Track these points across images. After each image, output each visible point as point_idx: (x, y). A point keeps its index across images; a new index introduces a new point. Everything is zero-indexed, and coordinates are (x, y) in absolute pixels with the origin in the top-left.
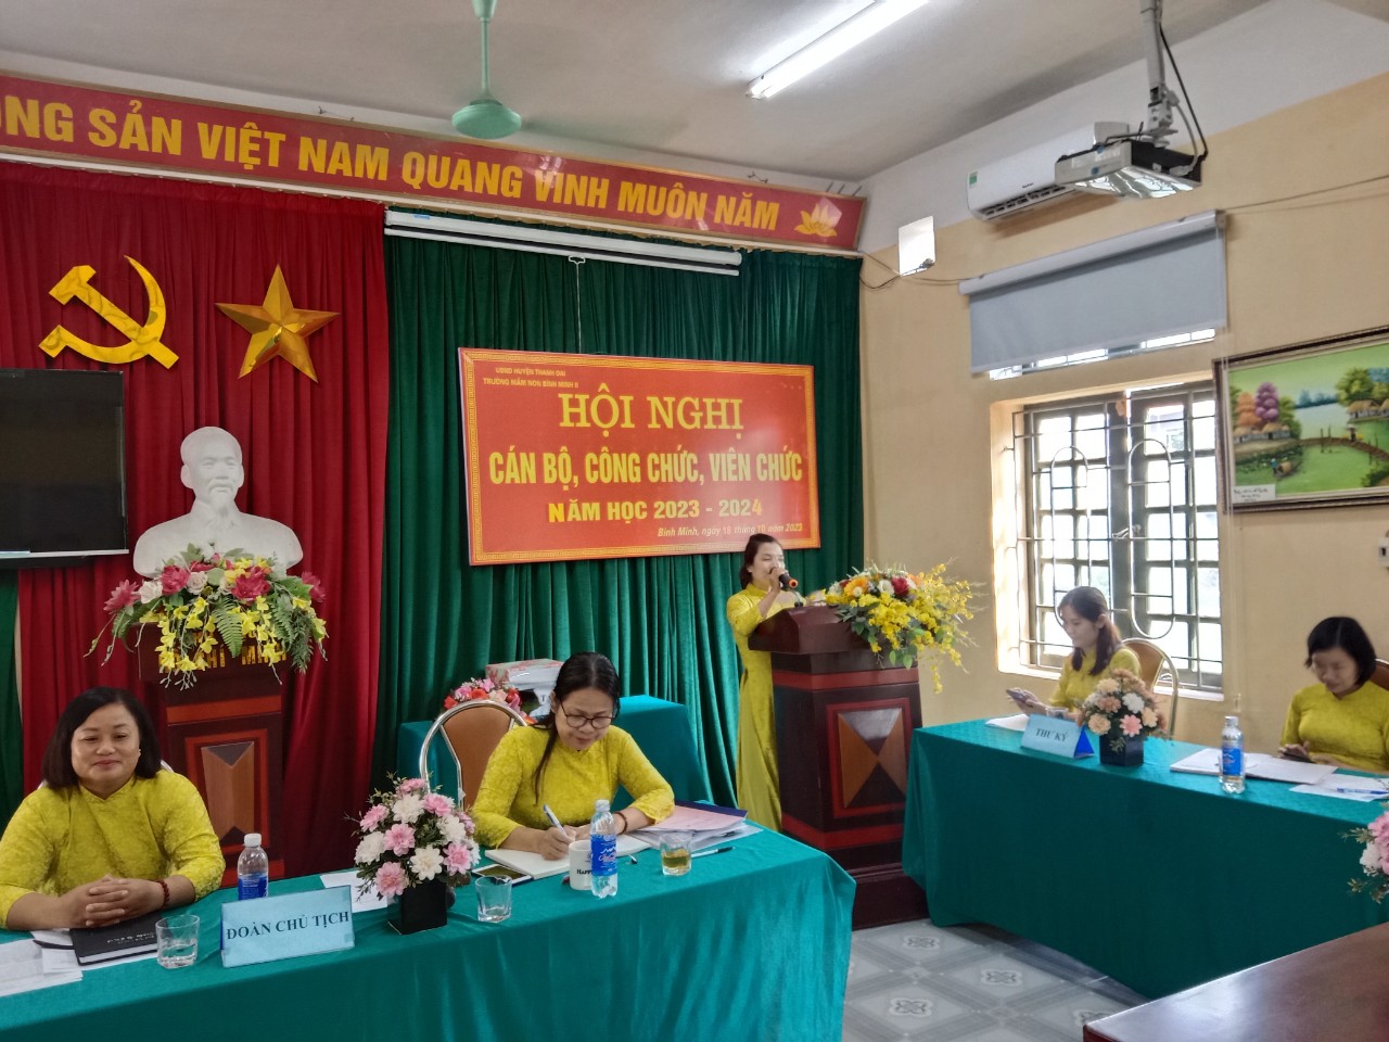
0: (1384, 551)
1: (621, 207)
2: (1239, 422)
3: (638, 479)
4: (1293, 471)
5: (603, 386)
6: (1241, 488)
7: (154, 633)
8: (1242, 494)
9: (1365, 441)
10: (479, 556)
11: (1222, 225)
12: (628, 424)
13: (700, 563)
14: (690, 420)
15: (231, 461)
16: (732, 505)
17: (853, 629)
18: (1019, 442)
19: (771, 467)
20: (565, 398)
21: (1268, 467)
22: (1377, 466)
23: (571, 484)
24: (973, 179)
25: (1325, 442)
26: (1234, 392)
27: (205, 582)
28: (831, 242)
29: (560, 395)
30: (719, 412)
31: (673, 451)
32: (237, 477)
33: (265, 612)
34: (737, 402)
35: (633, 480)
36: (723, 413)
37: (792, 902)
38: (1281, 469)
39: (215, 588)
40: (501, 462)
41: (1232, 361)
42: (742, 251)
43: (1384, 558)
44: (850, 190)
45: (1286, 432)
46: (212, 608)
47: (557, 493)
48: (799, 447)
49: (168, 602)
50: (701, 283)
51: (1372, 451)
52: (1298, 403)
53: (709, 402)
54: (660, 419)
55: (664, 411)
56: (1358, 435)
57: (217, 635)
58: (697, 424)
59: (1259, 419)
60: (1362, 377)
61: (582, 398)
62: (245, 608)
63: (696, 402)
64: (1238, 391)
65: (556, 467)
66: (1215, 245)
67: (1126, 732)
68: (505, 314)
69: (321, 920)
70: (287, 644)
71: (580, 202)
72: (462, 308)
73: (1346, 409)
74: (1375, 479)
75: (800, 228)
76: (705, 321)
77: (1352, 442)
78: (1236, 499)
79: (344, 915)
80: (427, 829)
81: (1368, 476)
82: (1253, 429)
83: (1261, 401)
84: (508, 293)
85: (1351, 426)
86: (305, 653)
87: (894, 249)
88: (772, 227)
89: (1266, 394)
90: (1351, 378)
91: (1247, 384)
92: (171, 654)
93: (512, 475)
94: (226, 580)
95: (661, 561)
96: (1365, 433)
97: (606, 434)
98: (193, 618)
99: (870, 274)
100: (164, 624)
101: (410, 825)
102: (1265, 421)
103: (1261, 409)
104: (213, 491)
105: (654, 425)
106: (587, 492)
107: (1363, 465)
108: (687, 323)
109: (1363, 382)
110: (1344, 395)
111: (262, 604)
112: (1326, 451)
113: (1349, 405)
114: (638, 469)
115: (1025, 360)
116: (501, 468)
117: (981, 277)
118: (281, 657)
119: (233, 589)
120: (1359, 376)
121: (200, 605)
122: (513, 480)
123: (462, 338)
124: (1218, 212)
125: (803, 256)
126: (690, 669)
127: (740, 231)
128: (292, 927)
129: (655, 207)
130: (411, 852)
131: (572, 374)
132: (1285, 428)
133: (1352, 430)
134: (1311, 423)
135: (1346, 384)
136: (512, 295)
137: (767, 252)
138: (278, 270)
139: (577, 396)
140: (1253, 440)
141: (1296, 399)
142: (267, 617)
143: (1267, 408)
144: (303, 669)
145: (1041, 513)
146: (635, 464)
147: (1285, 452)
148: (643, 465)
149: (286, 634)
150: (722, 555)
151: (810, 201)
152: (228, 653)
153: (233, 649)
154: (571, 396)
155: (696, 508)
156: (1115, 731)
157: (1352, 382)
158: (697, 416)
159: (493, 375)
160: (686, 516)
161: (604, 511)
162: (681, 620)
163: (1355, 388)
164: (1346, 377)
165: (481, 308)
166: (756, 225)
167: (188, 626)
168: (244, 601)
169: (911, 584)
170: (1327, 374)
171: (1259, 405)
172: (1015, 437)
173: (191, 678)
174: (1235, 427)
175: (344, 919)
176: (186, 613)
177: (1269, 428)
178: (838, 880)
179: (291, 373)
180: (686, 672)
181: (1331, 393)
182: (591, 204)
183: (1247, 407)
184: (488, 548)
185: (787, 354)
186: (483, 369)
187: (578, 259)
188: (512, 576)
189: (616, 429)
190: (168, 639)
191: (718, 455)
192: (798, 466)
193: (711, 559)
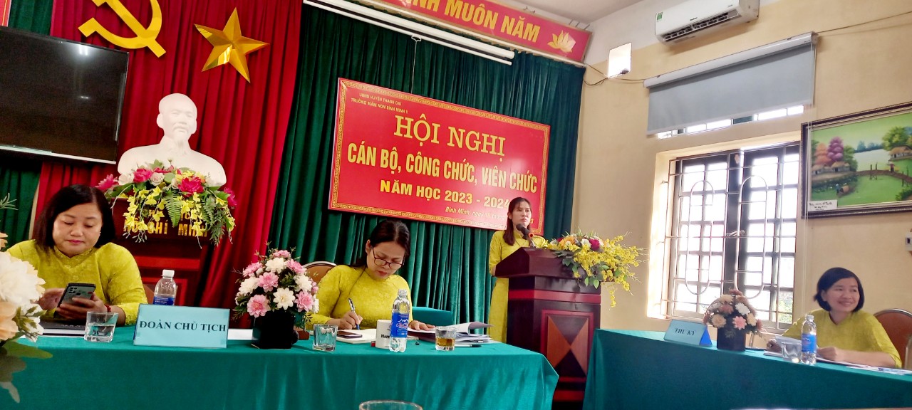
0: (909, 241)
1: (446, 13)
2: (816, 161)
3: (437, 175)
4: (851, 191)
5: (423, 115)
6: (814, 202)
7: (124, 205)
8: (813, 206)
9: (901, 172)
10: (334, 204)
11: (815, 42)
12: (435, 141)
13: (469, 232)
14: (473, 145)
15: (190, 115)
16: (492, 202)
17: (563, 263)
18: (672, 178)
19: (519, 181)
20: (399, 118)
21: (833, 189)
22: (906, 188)
23: (396, 170)
24: (660, 16)
25: (873, 173)
26: (814, 144)
27: (162, 179)
28: (569, 55)
29: (396, 116)
30: (490, 143)
31: (460, 162)
32: (192, 127)
33: (198, 203)
34: (502, 139)
35: (434, 175)
36: (493, 145)
37: (516, 381)
38: (842, 190)
39: (168, 184)
40: (355, 149)
41: (814, 123)
42: (515, 51)
43: (909, 245)
44: (582, 26)
45: (847, 167)
46: (164, 194)
47: (387, 175)
48: (536, 172)
49: (136, 187)
50: (489, 65)
51: (904, 178)
52: (856, 149)
53: (486, 136)
54: (455, 141)
55: (457, 137)
56: (895, 168)
57: (165, 211)
58: (477, 148)
59: (830, 160)
60: (902, 133)
61: (410, 120)
62: (185, 198)
63: (478, 135)
64: (818, 142)
65: (389, 159)
66: (809, 55)
67: (736, 326)
68: (369, 63)
69: (206, 327)
70: (209, 226)
71: (423, 5)
72: (344, 55)
73: (889, 152)
74: (905, 196)
75: (550, 44)
76: (488, 89)
77: (891, 172)
78: (811, 209)
79: (222, 327)
80: (287, 278)
81: (901, 194)
82: (825, 166)
83: (832, 149)
84: (373, 49)
85: (891, 163)
86: (219, 233)
87: (606, 63)
88: (534, 40)
89: (836, 145)
90: (893, 133)
91: (823, 139)
92: (133, 218)
93: (361, 159)
94: (175, 180)
95: (445, 228)
96: (900, 167)
97: (421, 144)
98: (151, 198)
99: (589, 77)
100: (131, 200)
101: (276, 273)
102: (833, 160)
103: (831, 153)
104: (176, 131)
105: (451, 144)
106: (404, 177)
107: (898, 187)
108: (478, 87)
109: (901, 135)
110: (887, 143)
111: (196, 197)
112: (873, 179)
113: (890, 150)
114: (438, 169)
115: (679, 127)
116: (355, 153)
117: (659, 76)
118: (204, 233)
119: (179, 186)
120: (898, 132)
121: (157, 192)
122: (361, 162)
123: (341, 72)
124: (814, 34)
125: (551, 60)
126: (455, 296)
127: (515, 39)
128: (186, 328)
129: (467, 16)
130: (275, 290)
131: (405, 104)
132: (847, 165)
133: (892, 165)
134: (864, 162)
135: (889, 137)
136: (375, 53)
137: (530, 54)
138: (235, 11)
139: (406, 119)
140: (825, 172)
141: (855, 147)
142: (199, 206)
143: (836, 153)
144: (217, 243)
145: (682, 223)
146: (436, 165)
147: (845, 180)
148: (441, 167)
149: (209, 218)
150: (483, 229)
151: (559, 29)
152: (170, 223)
153: (174, 220)
154: (403, 118)
155: (470, 198)
156: (729, 324)
157: (893, 135)
158: (478, 143)
159: (357, 97)
160: (464, 202)
161: (414, 190)
162: (453, 265)
163: (895, 140)
164: (890, 133)
165: (355, 57)
166: (525, 38)
167: (146, 203)
168: (185, 193)
169: (601, 243)
170: (877, 132)
171: (830, 151)
172: (669, 175)
173: (144, 237)
174: (813, 165)
175: (222, 329)
176: (147, 195)
177: (836, 165)
178: (547, 373)
179: (235, 74)
180: (453, 298)
181: (879, 142)
182: (429, 7)
183: (822, 152)
184: (340, 201)
185: (535, 116)
186: (353, 93)
187: (417, 39)
188: (353, 220)
189: (428, 143)
190: (133, 208)
191: (487, 169)
192: (534, 184)
193: (476, 232)
